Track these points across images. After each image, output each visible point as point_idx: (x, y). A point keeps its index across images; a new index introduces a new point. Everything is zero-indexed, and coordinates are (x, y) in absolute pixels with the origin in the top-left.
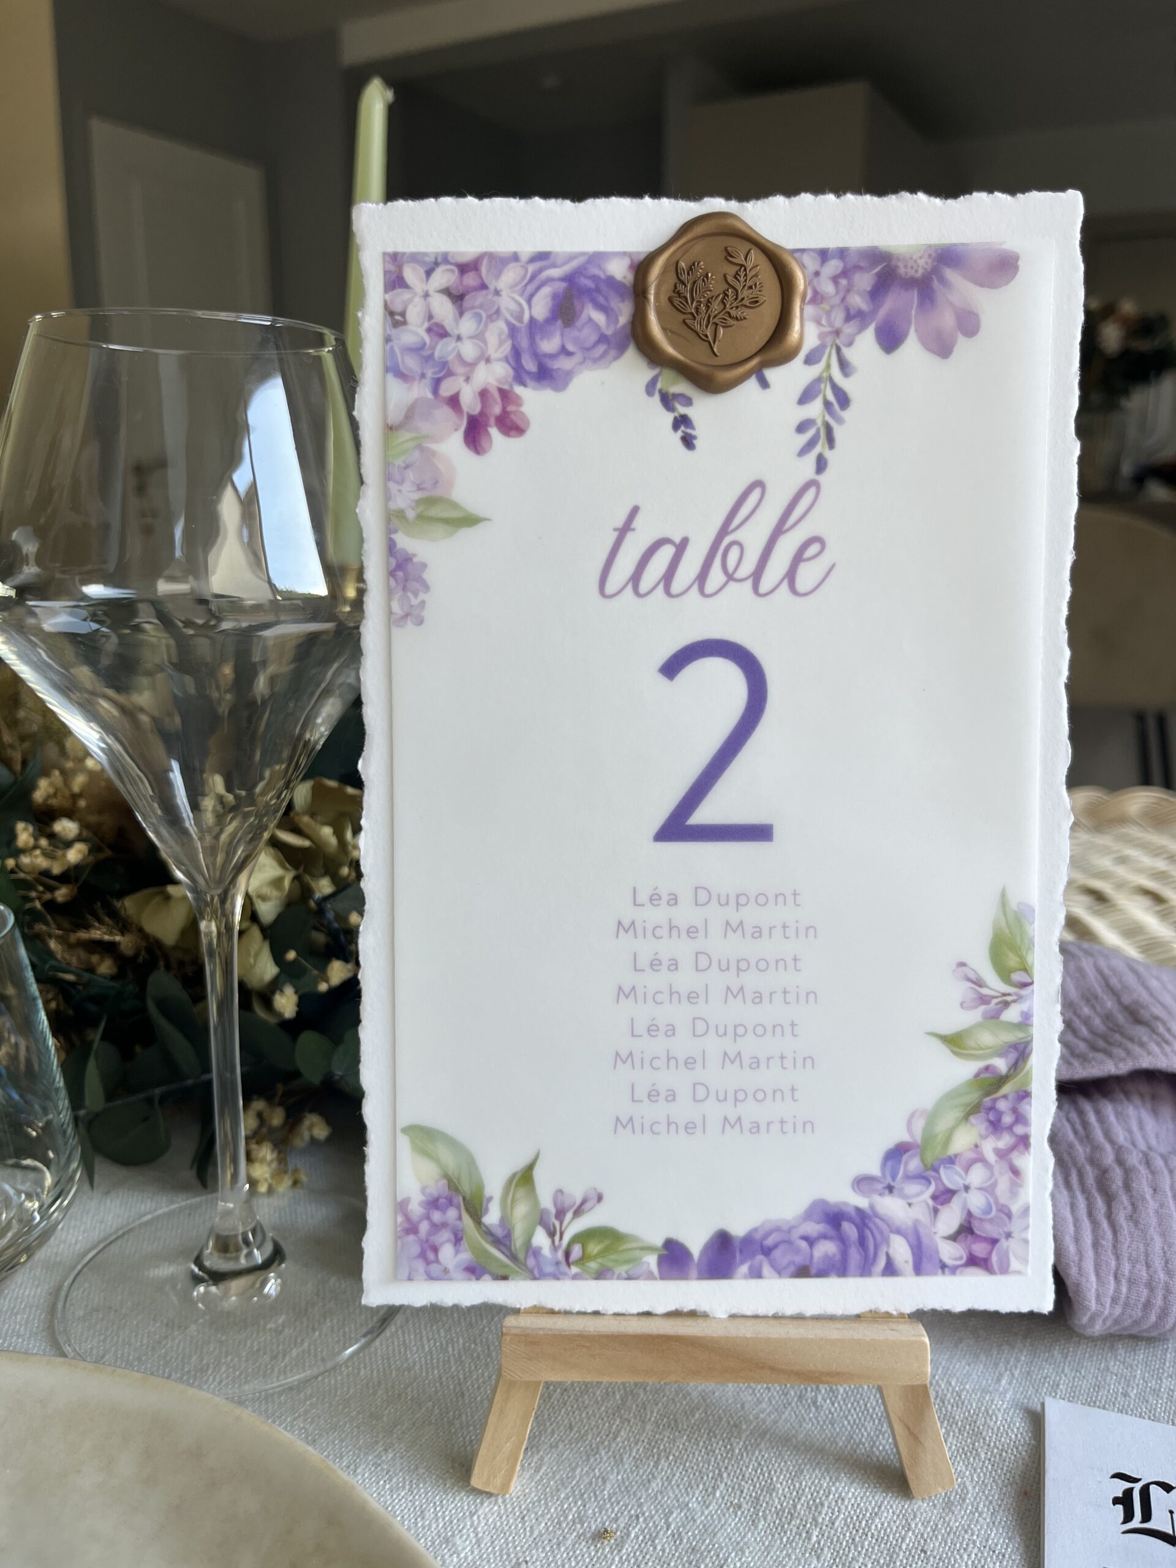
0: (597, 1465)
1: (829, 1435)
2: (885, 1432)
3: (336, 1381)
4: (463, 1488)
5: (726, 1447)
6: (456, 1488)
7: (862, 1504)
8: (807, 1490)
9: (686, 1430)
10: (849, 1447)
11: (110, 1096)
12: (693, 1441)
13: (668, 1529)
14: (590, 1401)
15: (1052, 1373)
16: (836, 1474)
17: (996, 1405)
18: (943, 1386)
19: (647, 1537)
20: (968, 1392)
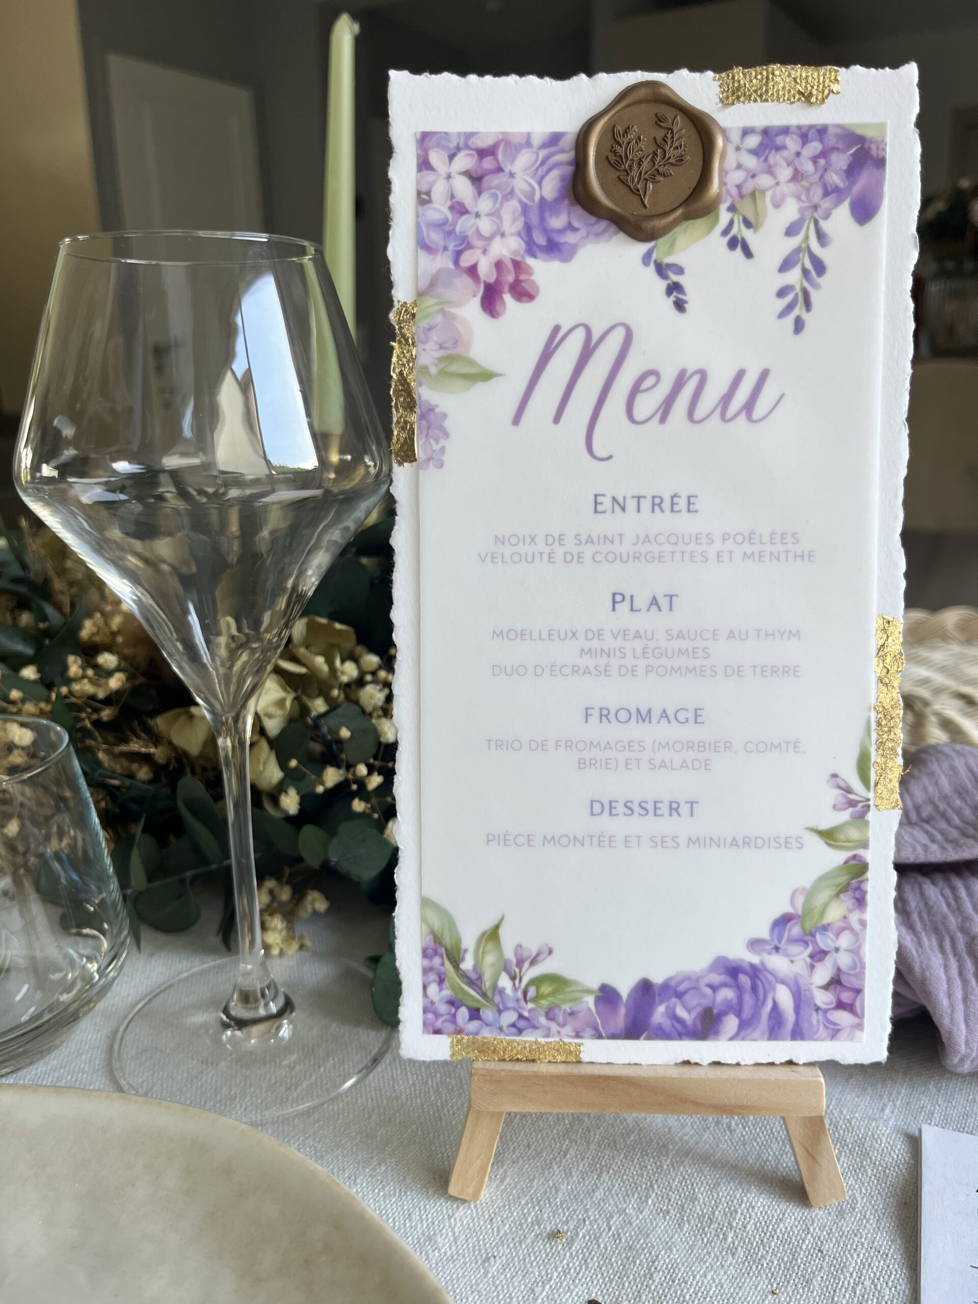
0: (551, 1177)
1: (741, 1154)
2: (788, 1152)
3: (338, 1108)
4: (442, 1195)
5: (656, 1164)
6: (436, 1196)
7: (769, 1212)
8: (723, 1199)
9: (623, 1149)
10: (758, 1164)
11: (150, 878)
12: (629, 1158)
13: (609, 1230)
14: (544, 1124)
15: (928, 1104)
16: (747, 1187)
17: (881, 1131)
18: (836, 1115)
19: (593, 1237)
20: (857, 1119)
